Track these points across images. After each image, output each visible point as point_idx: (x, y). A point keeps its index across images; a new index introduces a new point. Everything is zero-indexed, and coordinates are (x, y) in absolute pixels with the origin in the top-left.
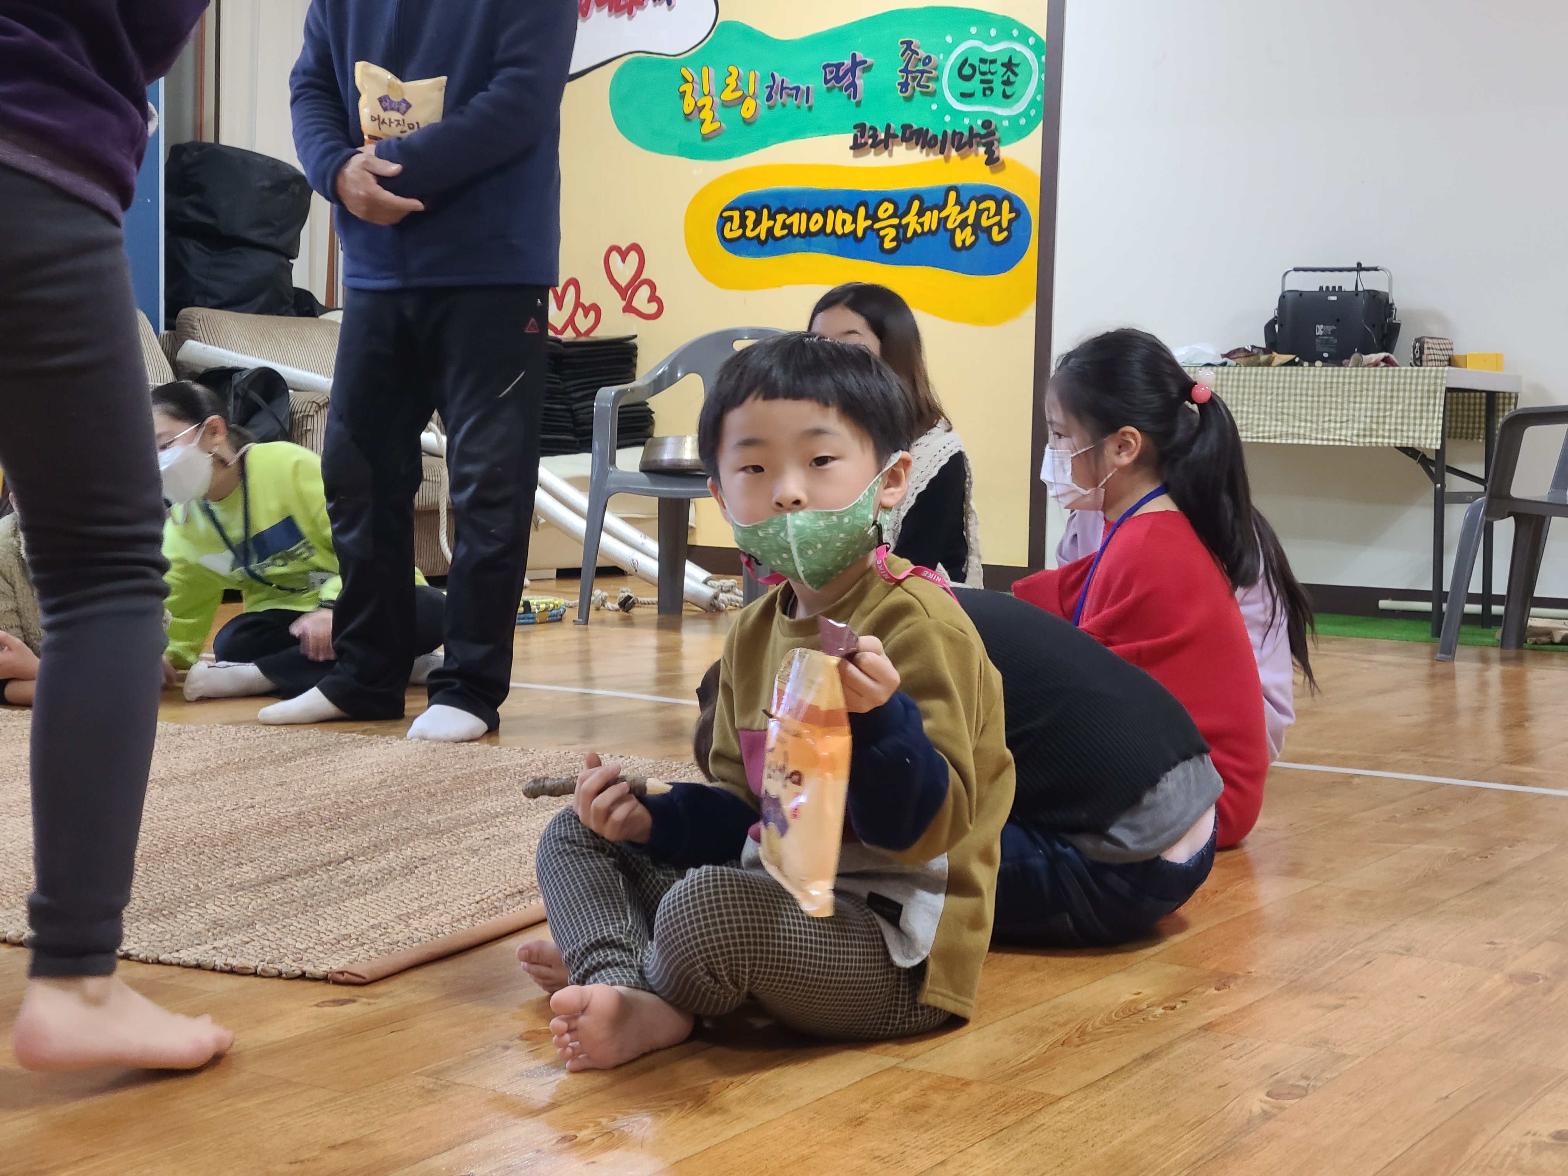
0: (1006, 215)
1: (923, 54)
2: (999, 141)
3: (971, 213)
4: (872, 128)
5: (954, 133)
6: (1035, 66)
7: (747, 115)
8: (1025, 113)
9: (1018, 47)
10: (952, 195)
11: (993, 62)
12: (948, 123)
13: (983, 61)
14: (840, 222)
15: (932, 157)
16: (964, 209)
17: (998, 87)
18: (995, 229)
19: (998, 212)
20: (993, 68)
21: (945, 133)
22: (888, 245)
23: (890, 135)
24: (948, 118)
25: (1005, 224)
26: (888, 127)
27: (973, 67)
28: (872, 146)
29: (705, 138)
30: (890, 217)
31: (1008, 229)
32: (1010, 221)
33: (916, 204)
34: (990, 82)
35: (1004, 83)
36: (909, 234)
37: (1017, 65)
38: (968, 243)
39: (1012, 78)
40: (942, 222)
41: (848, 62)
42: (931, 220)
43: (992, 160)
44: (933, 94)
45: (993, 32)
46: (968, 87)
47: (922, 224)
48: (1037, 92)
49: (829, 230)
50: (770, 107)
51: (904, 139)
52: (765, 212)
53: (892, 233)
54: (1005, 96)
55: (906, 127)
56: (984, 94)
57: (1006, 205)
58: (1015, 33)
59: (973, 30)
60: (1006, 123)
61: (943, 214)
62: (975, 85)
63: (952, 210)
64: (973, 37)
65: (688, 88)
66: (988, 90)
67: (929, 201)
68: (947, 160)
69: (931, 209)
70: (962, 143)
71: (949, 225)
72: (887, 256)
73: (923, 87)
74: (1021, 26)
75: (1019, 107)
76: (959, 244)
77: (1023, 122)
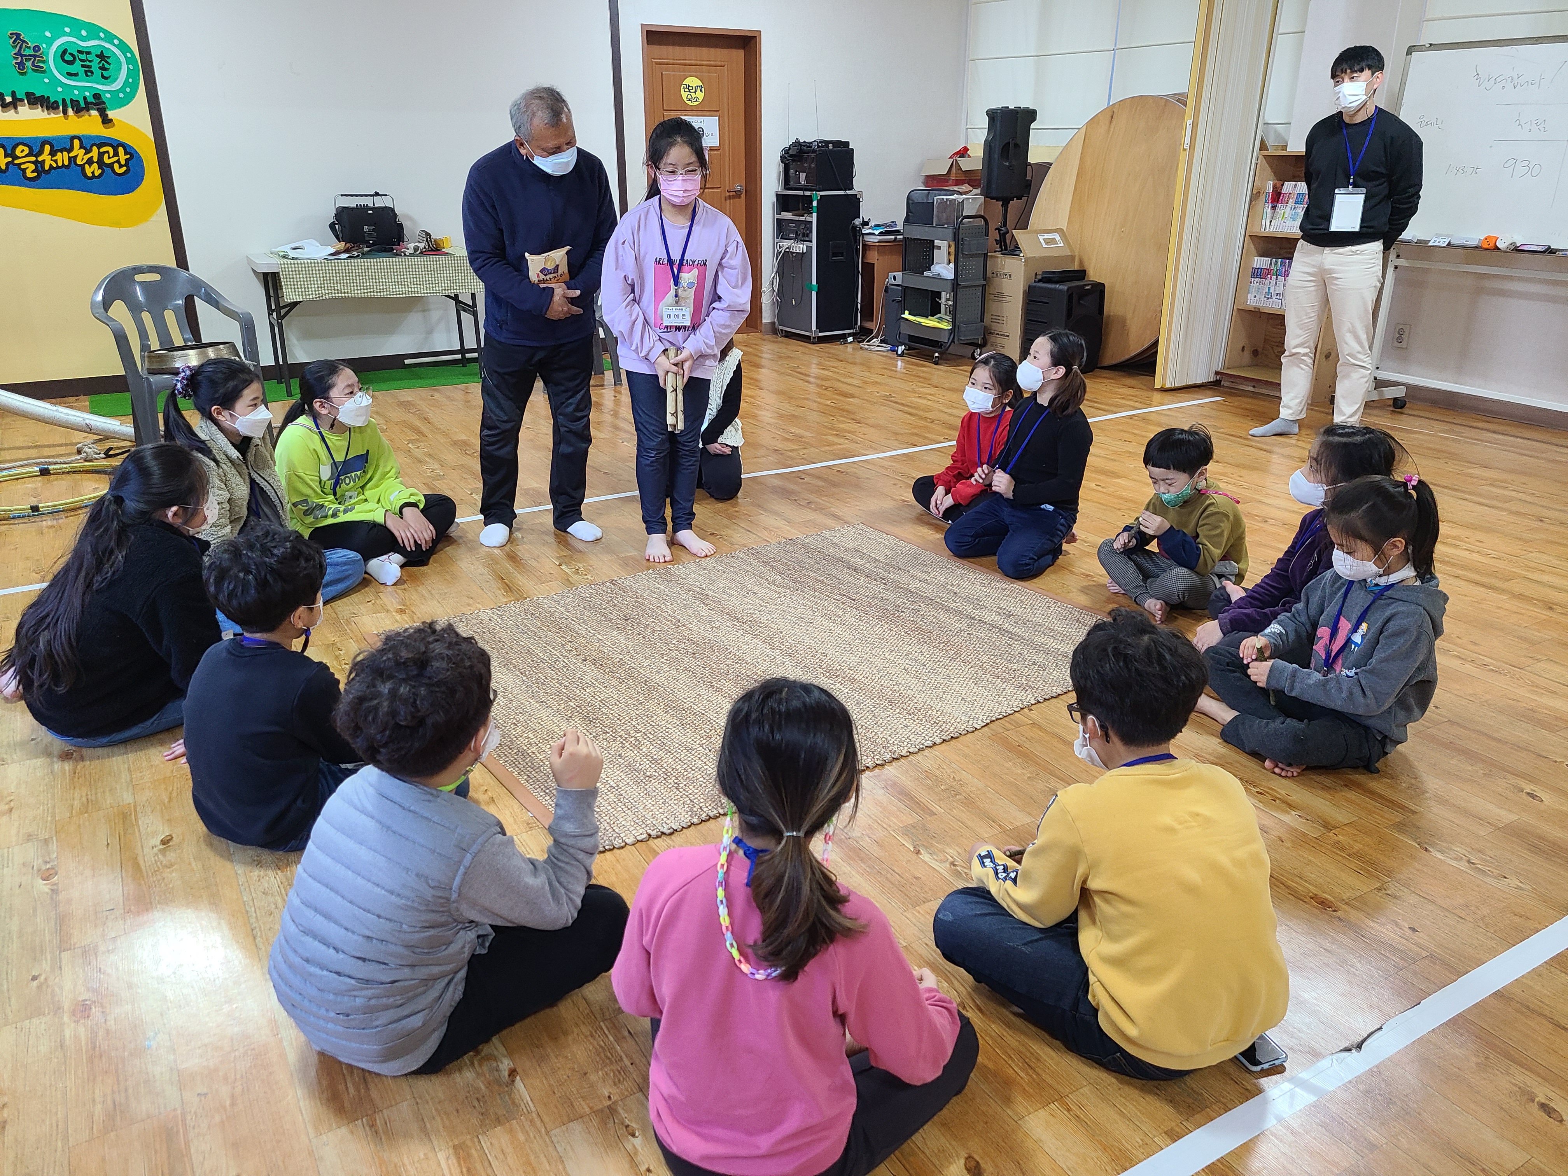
0: (123, 158)
1: (30, 42)
2: (107, 107)
3: (95, 153)
5: (71, 101)
6: (123, 59)
8: (122, 90)
9: (107, 45)
10: (76, 143)
11: (88, 53)
12: (63, 94)
13: (79, 51)
15: (52, 115)
16: (88, 151)
17: (97, 72)
18: (116, 166)
19: (116, 154)
20: (90, 57)
21: (64, 100)
22: (30, 175)
23: (16, 99)
24: (60, 89)
25: (123, 162)
26: (13, 94)
27: (72, 55)
28: (2, 106)
30: (26, 156)
31: (126, 165)
32: (127, 161)
33: (47, 148)
34: (90, 67)
35: (100, 68)
36: (47, 168)
37: (109, 57)
38: (96, 174)
39: (107, 66)
40: (72, 160)
42: (62, 158)
43: (106, 121)
44: (44, 72)
45: (84, 33)
46: (72, 69)
47: (56, 161)
48: (129, 76)
51: (30, 102)
53: (32, 167)
54: (103, 77)
55: (28, 95)
56: (87, 75)
57: (121, 150)
58: (102, 35)
59: (67, 30)
60: (108, 96)
61: (72, 155)
62: (77, 67)
63: (77, 151)
64: (69, 35)
66: (88, 72)
67: (57, 146)
68: (66, 119)
69: (61, 151)
70: (80, 108)
71: (79, 162)
72: (31, 182)
73: (37, 66)
74: (105, 32)
75: (116, 86)
76: (90, 175)
77: (121, 95)
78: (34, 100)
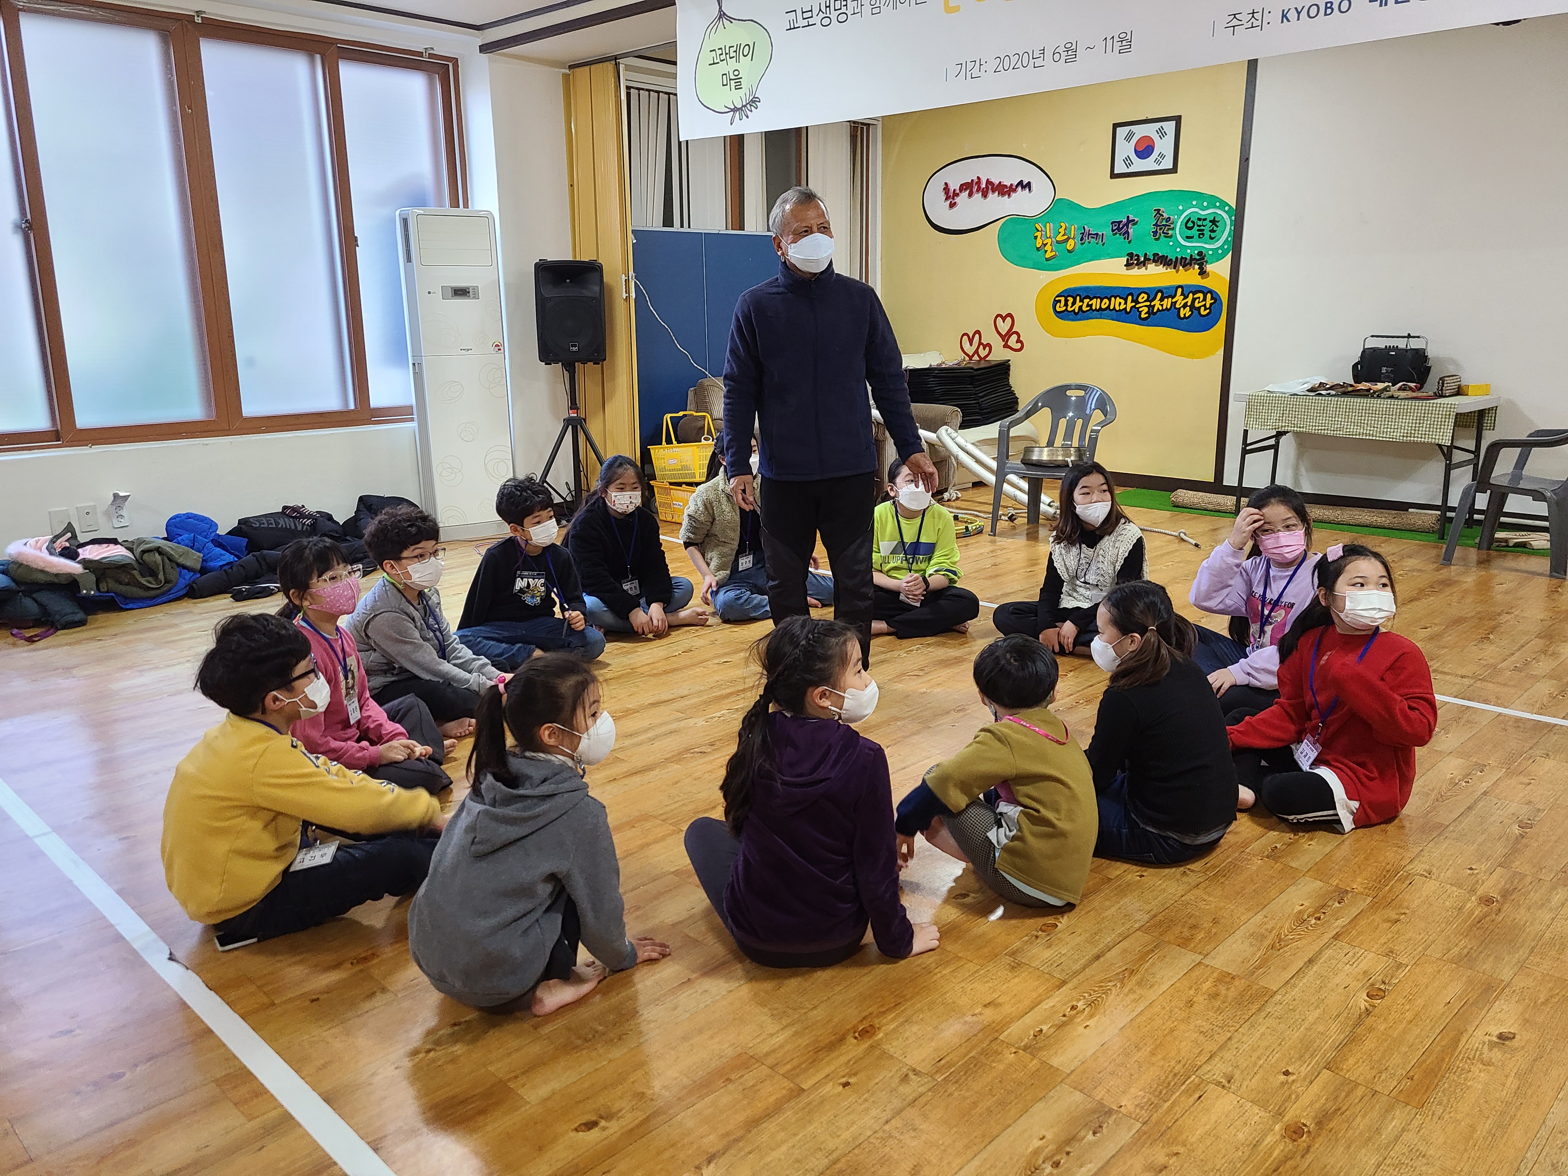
0: (1209, 301)
1: (1166, 215)
2: (1206, 262)
3: (1189, 300)
4: (1138, 256)
5: (1182, 258)
6: (1228, 222)
7: (1070, 248)
8: (1221, 247)
9: (1219, 212)
10: (1180, 290)
11: (1205, 220)
12: (1178, 253)
13: (1199, 219)
14: (1117, 303)
15: (1169, 270)
16: (1186, 297)
17: (1207, 233)
18: (1203, 308)
19: (1205, 299)
20: (1205, 223)
21: (1177, 258)
22: (1143, 316)
23: (1147, 259)
24: (1178, 250)
25: (1208, 306)
26: (1146, 254)
27: (1193, 222)
28: (1137, 264)
29: (1047, 260)
30: (1145, 301)
31: (1210, 308)
32: (1211, 304)
33: (1159, 295)
34: (1203, 230)
35: (1210, 231)
36: (1155, 310)
37: (1218, 221)
38: (1187, 315)
39: (1215, 228)
40: (1174, 304)
41: (1125, 220)
42: (1167, 303)
43: (1203, 273)
44: (1171, 237)
45: (1205, 204)
46: (1190, 233)
47: (1162, 305)
48: (1229, 235)
49: (1112, 307)
50: (1082, 244)
51: (1154, 261)
52: (1078, 298)
53: (1146, 309)
54: (1211, 238)
55: (1155, 255)
56: (1199, 237)
57: (1209, 296)
58: (1218, 204)
59: (1194, 203)
60: (1210, 252)
61: (1174, 300)
62: (1194, 232)
63: (1179, 298)
64: (1194, 206)
65: (1038, 234)
66: (1201, 234)
67: (1166, 293)
68: (1177, 272)
69: (1167, 297)
70: (1185, 263)
71: (1177, 306)
72: (1142, 322)
73: (1166, 233)
74: (1221, 201)
75: (1218, 244)
76: (1182, 316)
77: (1220, 251)
78: (1158, 259)
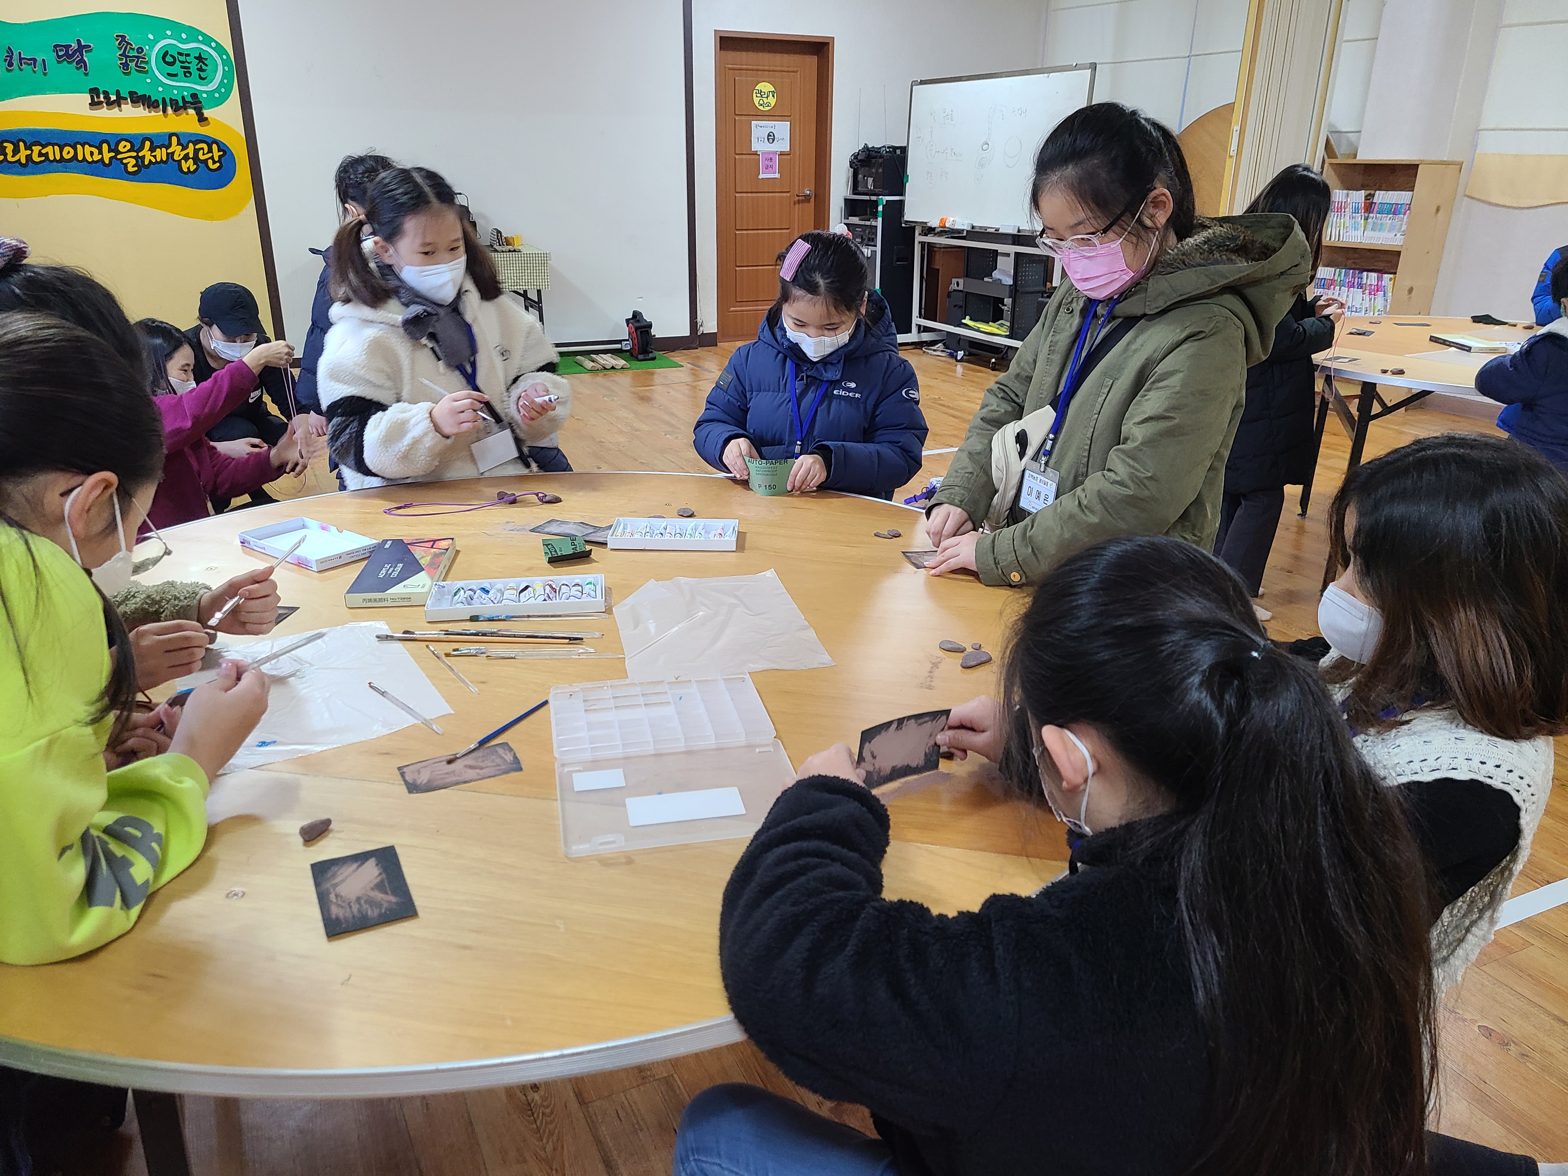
0: (216, 154)
1: (134, 45)
2: (204, 106)
3: (190, 150)
4: (106, 92)
5: (170, 99)
6: (219, 61)
9: (205, 48)
10: (174, 139)
11: (188, 55)
12: (165, 93)
13: (179, 53)
14: (87, 152)
15: (153, 113)
16: (184, 148)
17: (195, 73)
18: (210, 162)
19: (210, 150)
20: (189, 59)
21: (164, 99)
22: (131, 169)
23: (120, 98)
24: (160, 89)
25: (216, 159)
26: (118, 92)
27: (173, 57)
30: (128, 151)
31: (219, 161)
32: (220, 157)
33: (148, 144)
34: (188, 68)
35: (198, 69)
36: (146, 163)
37: (206, 59)
38: (192, 170)
39: (204, 67)
40: (170, 155)
41: (75, 45)
42: (161, 154)
43: (202, 119)
44: (146, 72)
45: (184, 36)
46: (172, 70)
47: (155, 157)
48: (224, 77)
49: (80, 158)
51: (131, 101)
52: (21, 144)
53: (133, 162)
54: (201, 78)
55: (132, 93)
56: (186, 76)
57: (215, 147)
58: (200, 38)
59: (169, 33)
60: (205, 95)
61: (169, 151)
62: (176, 68)
63: (175, 148)
64: (169, 37)
66: (187, 73)
67: (156, 141)
68: (166, 117)
69: (160, 147)
70: (178, 107)
71: (176, 158)
72: (132, 176)
73: (139, 67)
74: (203, 35)
75: (213, 86)
76: (186, 170)
77: (217, 95)
78: (137, 99)
